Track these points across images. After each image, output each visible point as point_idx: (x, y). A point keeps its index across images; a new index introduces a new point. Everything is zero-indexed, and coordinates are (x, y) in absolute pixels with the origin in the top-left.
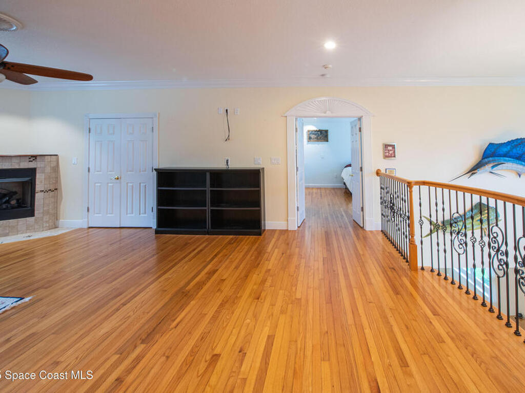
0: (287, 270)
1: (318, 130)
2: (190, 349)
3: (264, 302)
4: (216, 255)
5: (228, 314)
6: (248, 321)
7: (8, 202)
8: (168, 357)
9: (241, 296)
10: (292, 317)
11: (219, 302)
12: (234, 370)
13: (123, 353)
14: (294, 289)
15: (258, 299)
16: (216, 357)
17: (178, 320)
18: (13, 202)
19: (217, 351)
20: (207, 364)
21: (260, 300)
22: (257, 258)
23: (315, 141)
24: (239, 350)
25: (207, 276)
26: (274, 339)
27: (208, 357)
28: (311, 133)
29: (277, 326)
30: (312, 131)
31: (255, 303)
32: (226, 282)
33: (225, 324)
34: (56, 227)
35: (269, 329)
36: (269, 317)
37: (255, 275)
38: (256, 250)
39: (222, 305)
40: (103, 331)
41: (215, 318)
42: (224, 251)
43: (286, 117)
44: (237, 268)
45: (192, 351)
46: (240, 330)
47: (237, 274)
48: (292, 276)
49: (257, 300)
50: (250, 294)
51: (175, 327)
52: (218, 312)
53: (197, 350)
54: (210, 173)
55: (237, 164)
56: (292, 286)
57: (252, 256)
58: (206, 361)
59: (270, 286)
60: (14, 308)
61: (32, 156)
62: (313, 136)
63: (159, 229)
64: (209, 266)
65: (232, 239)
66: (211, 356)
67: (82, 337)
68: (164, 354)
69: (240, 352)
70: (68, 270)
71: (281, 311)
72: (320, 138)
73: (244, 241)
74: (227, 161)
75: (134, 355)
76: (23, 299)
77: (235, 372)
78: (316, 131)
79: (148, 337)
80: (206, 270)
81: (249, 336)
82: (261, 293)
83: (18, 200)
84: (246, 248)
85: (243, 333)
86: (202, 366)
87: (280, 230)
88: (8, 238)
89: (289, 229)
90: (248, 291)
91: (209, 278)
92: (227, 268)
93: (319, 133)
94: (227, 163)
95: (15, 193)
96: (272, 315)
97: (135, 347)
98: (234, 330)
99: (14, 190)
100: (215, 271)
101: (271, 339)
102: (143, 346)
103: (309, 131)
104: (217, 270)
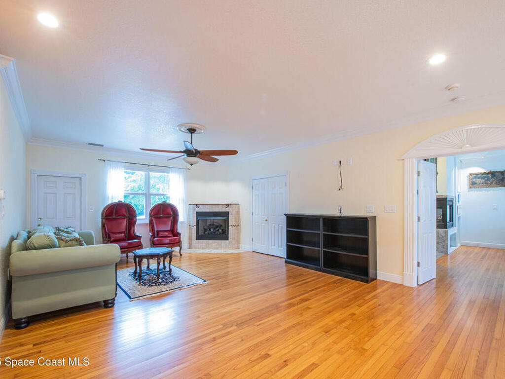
0: (372, 320)
1: (487, 172)
2: (256, 342)
3: (330, 337)
4: (316, 289)
5: (296, 333)
6: (306, 344)
7: (218, 230)
8: (242, 340)
9: (314, 325)
10: (345, 360)
11: (295, 322)
12: (272, 370)
13: (225, 326)
14: (366, 339)
15: (326, 333)
16: (267, 356)
17: (262, 322)
18: (220, 231)
19: (270, 353)
20: (259, 356)
21: (327, 334)
22: (350, 300)
23: (483, 187)
24: (285, 360)
25: (299, 301)
26: (316, 368)
27: (263, 353)
28: (475, 177)
29: (326, 360)
30: (477, 174)
31: (321, 335)
32: (310, 310)
33: (289, 338)
34: (239, 249)
35: (317, 358)
36: (325, 350)
37: (337, 314)
38: (355, 294)
39: (295, 325)
40: (225, 310)
41: (285, 331)
42: (326, 287)
43: (404, 160)
44: (326, 303)
45: (257, 344)
46: (295, 348)
47: (322, 308)
48: (374, 327)
49: (324, 333)
50: (323, 326)
51: (258, 326)
52: (290, 328)
53: (260, 344)
54: (323, 219)
55: (349, 211)
56: (367, 336)
57: (346, 298)
58: (260, 354)
59: (345, 328)
60: (201, 284)
61: (227, 205)
62: (478, 181)
63: (288, 260)
64: (306, 295)
65: (339, 280)
66: (265, 353)
67: (214, 310)
68: (242, 337)
69: (285, 361)
70: (230, 273)
71: (339, 350)
72: (491, 183)
73: (349, 284)
74: (340, 208)
75: (229, 330)
76: (205, 281)
77: (272, 372)
78: (485, 173)
79: (240, 324)
80: (302, 297)
81: (300, 355)
82: (332, 329)
83: (222, 230)
84: (346, 290)
85: (296, 351)
86: (256, 356)
87: (393, 283)
88: (218, 250)
89: (404, 285)
90: (322, 324)
91: (300, 303)
92: (319, 300)
93: (490, 175)
94: (340, 210)
95: (221, 226)
96: (329, 350)
97: (232, 326)
98: (292, 345)
99: (221, 224)
100: (307, 300)
101: (314, 366)
102: (236, 327)
103: (471, 175)
104: (310, 299)
